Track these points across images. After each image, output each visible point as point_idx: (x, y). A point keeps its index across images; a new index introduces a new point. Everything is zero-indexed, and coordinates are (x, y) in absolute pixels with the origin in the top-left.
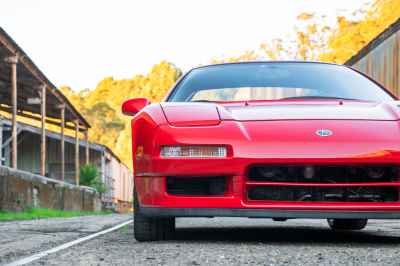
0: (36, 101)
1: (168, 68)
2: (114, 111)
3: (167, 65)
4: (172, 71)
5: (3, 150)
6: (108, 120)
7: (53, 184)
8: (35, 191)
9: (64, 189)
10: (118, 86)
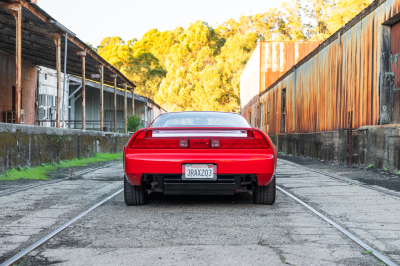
0: (97, 76)
1: (202, 27)
2: (157, 60)
3: (201, 24)
4: (206, 29)
5: (70, 100)
6: (153, 67)
7: (109, 135)
8: (98, 142)
9: (116, 138)
10: (161, 38)
